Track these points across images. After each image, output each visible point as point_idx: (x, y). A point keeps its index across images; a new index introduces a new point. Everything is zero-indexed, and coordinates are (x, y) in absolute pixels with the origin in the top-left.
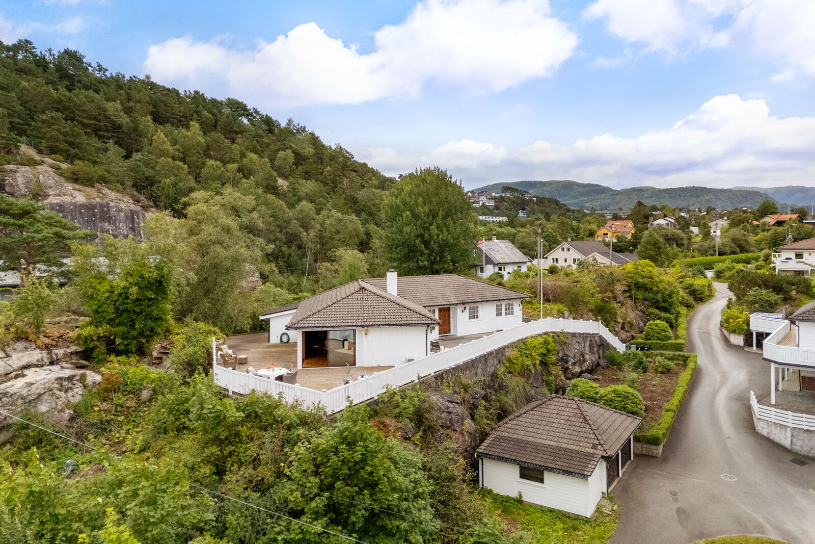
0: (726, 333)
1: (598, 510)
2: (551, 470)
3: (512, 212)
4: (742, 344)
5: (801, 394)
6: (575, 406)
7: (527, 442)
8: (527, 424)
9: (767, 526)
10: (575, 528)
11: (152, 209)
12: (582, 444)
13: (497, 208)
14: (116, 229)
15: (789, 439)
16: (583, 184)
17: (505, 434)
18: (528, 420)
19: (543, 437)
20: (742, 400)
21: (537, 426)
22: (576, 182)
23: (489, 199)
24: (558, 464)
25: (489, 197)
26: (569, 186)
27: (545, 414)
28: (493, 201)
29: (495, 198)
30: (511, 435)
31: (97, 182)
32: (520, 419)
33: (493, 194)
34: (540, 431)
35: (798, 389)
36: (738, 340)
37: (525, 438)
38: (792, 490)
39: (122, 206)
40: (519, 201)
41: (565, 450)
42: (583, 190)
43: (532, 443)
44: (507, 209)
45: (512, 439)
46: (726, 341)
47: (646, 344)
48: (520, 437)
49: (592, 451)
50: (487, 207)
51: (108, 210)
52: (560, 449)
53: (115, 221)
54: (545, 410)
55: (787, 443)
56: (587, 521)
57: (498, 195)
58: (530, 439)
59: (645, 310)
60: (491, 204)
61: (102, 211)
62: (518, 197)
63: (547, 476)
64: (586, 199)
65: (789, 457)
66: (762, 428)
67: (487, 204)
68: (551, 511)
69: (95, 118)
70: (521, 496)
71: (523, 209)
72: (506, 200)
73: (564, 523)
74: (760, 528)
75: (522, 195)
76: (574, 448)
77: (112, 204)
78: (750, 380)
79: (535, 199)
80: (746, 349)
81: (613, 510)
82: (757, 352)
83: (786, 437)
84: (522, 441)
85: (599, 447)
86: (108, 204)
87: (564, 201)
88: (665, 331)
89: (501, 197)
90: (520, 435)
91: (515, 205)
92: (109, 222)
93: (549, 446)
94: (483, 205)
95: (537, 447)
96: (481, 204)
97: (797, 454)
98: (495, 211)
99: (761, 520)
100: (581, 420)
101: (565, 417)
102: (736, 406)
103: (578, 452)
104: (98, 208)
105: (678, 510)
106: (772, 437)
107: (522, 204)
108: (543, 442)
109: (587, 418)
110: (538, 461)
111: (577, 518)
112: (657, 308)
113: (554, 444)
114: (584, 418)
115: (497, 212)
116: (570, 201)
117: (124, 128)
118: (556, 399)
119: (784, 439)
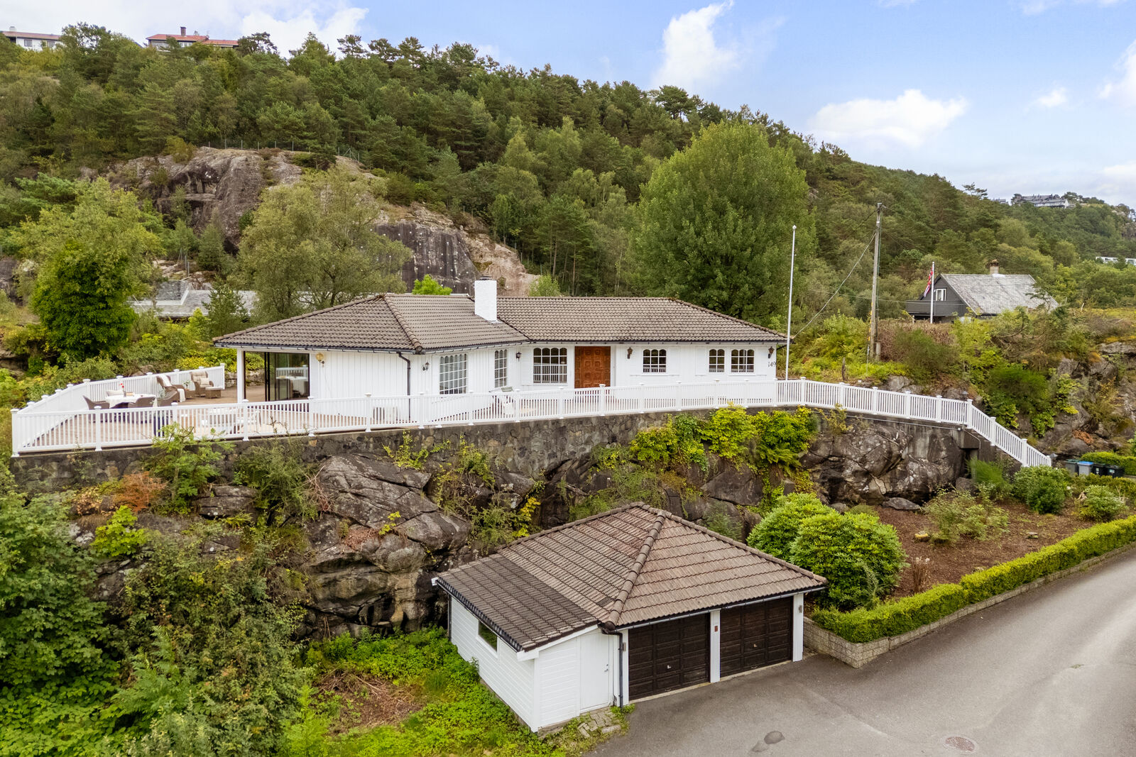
1: (571, 724)
6: (649, 526)
8: (554, 546)
11: (481, 235)
12: (591, 593)
14: (422, 259)
17: (514, 557)
18: (564, 539)
19: (554, 570)
21: (564, 551)
27: (594, 534)
30: (519, 560)
31: (416, 200)
32: (557, 535)
34: (559, 560)
37: (529, 568)
39: (433, 228)
48: (525, 565)
51: (414, 234)
53: (421, 249)
54: (603, 526)
58: (535, 571)
61: (406, 234)
69: (453, 124)
77: (419, 226)
81: (599, 732)
85: (610, 605)
86: (414, 226)
90: (529, 561)
92: (415, 249)
95: (524, 585)
100: (633, 552)
101: (615, 543)
104: (402, 231)
108: (546, 578)
113: (556, 585)
114: (640, 548)
117: (488, 135)
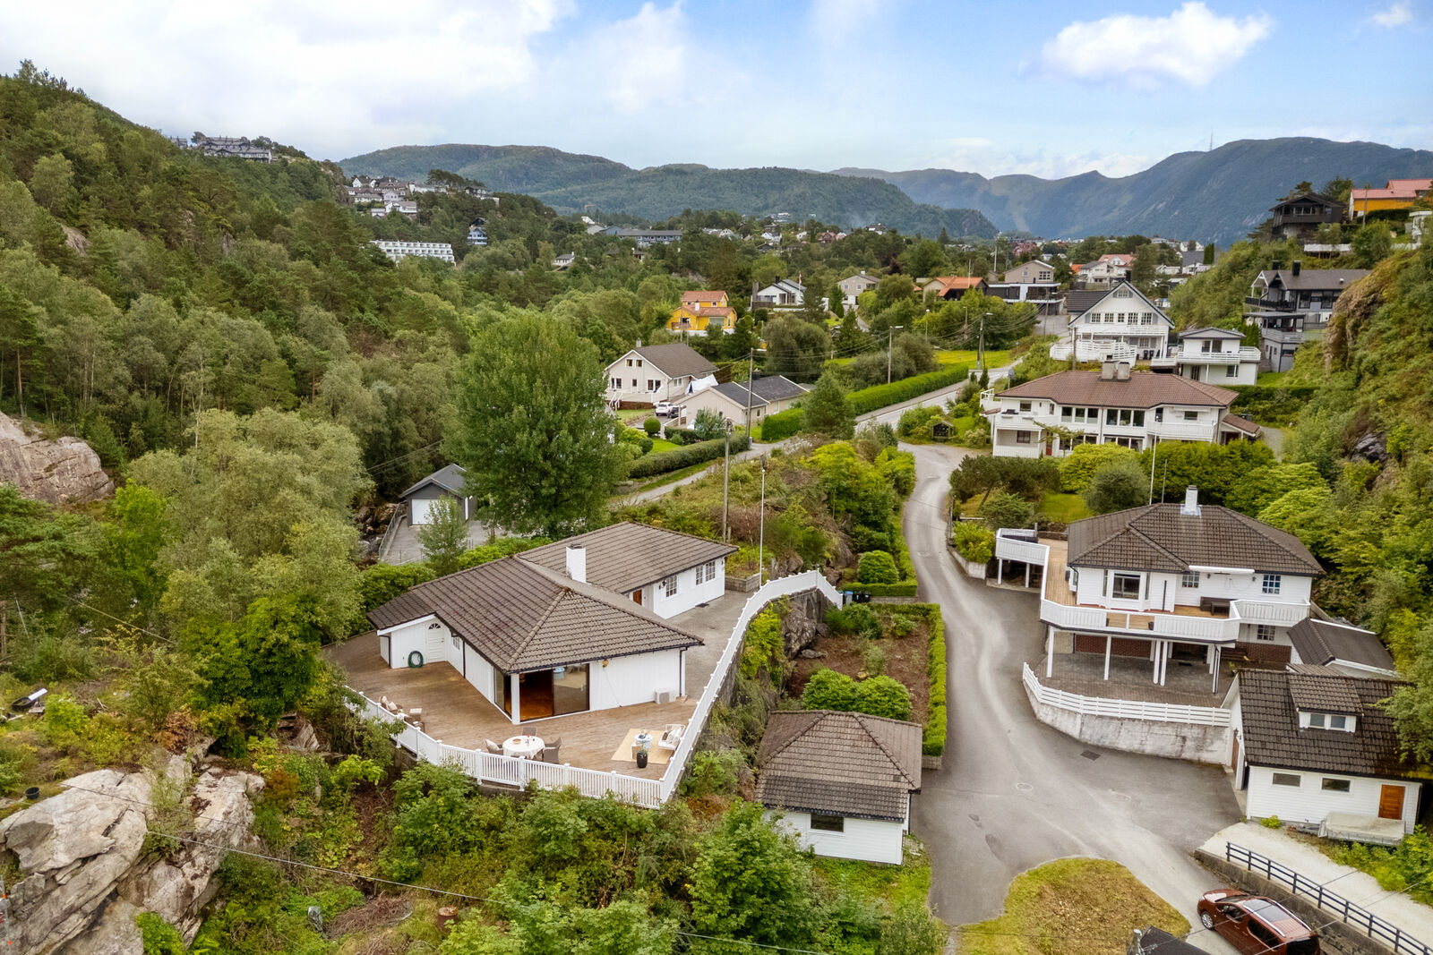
0: (960, 559)
1: (905, 853)
2: (851, 815)
3: (455, 230)
4: (983, 576)
5: (1075, 657)
6: (857, 725)
7: (812, 782)
8: (803, 756)
9: (1080, 843)
10: (888, 880)
12: (880, 777)
13: (423, 218)
15: (1078, 728)
16: (574, 156)
17: (779, 773)
18: (802, 750)
19: (829, 771)
20: (1010, 673)
21: (816, 758)
22: (559, 152)
23: (405, 198)
24: (862, 808)
25: (403, 193)
26: (544, 159)
27: (822, 740)
28: (414, 203)
29: (416, 197)
30: (786, 774)
32: (792, 749)
33: (412, 187)
34: (823, 765)
35: (1070, 650)
36: (978, 571)
37: (806, 776)
38: (1092, 793)
40: (466, 204)
41: (862, 786)
42: (572, 168)
43: (820, 783)
44: (445, 223)
45: (791, 779)
46: (962, 571)
47: (866, 589)
48: (799, 775)
49: (895, 785)
50: (403, 218)
52: (857, 786)
54: (821, 734)
55: (1075, 733)
56: (898, 869)
57: (423, 190)
58: (814, 777)
59: (848, 527)
60: (410, 209)
62: (462, 195)
63: (848, 823)
64: (579, 187)
65: (1080, 750)
66: (1046, 716)
67: (401, 210)
68: (854, 862)
70: (812, 849)
71: (477, 223)
72: (440, 200)
73: (874, 876)
74: (1076, 849)
75: (471, 190)
76: (872, 782)
78: (1010, 639)
79: (497, 199)
80: (988, 584)
81: (920, 851)
82: (1003, 587)
83: (1075, 725)
84: (805, 781)
85: (902, 779)
87: (537, 190)
88: (889, 567)
89: (430, 194)
90: (797, 772)
91: (459, 213)
93: (842, 784)
94: (394, 212)
95: (827, 788)
96: (388, 211)
97: (1085, 745)
98: (420, 225)
99: (1073, 837)
100: (870, 744)
101: (848, 742)
102: (1005, 683)
103: (880, 789)
105: (987, 838)
106: (1057, 725)
107: (472, 213)
108: (832, 778)
109: (878, 740)
110: (835, 806)
111: (884, 867)
112: (866, 523)
113: (847, 780)
114: (874, 740)
115: (424, 228)
116: (550, 192)
118: (830, 717)
119: (1072, 727)
